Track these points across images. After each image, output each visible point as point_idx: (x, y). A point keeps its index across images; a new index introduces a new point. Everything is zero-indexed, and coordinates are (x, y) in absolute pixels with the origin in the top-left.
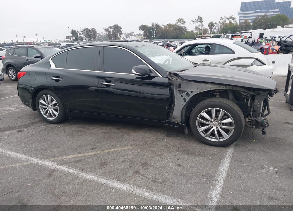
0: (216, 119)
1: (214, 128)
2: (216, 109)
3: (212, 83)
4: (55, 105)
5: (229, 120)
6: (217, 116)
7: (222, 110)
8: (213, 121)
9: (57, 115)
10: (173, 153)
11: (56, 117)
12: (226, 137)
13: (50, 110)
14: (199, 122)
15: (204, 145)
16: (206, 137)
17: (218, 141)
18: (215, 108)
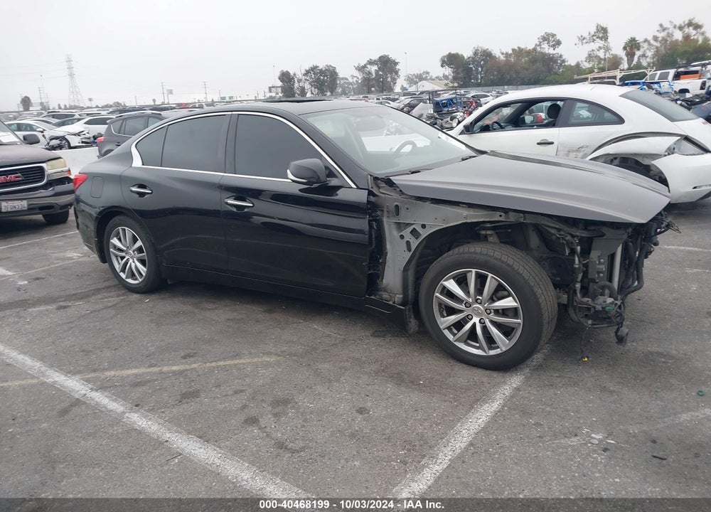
0: (478, 297)
1: (476, 320)
2: (477, 273)
3: (471, 206)
4: (140, 250)
5: (509, 302)
6: (480, 290)
7: (490, 275)
8: (474, 304)
9: (144, 274)
10: (365, 378)
11: (143, 278)
12: (504, 344)
13: (131, 261)
14: (440, 305)
15: (453, 362)
16: (457, 344)
17: (485, 354)
18: (474, 270)
